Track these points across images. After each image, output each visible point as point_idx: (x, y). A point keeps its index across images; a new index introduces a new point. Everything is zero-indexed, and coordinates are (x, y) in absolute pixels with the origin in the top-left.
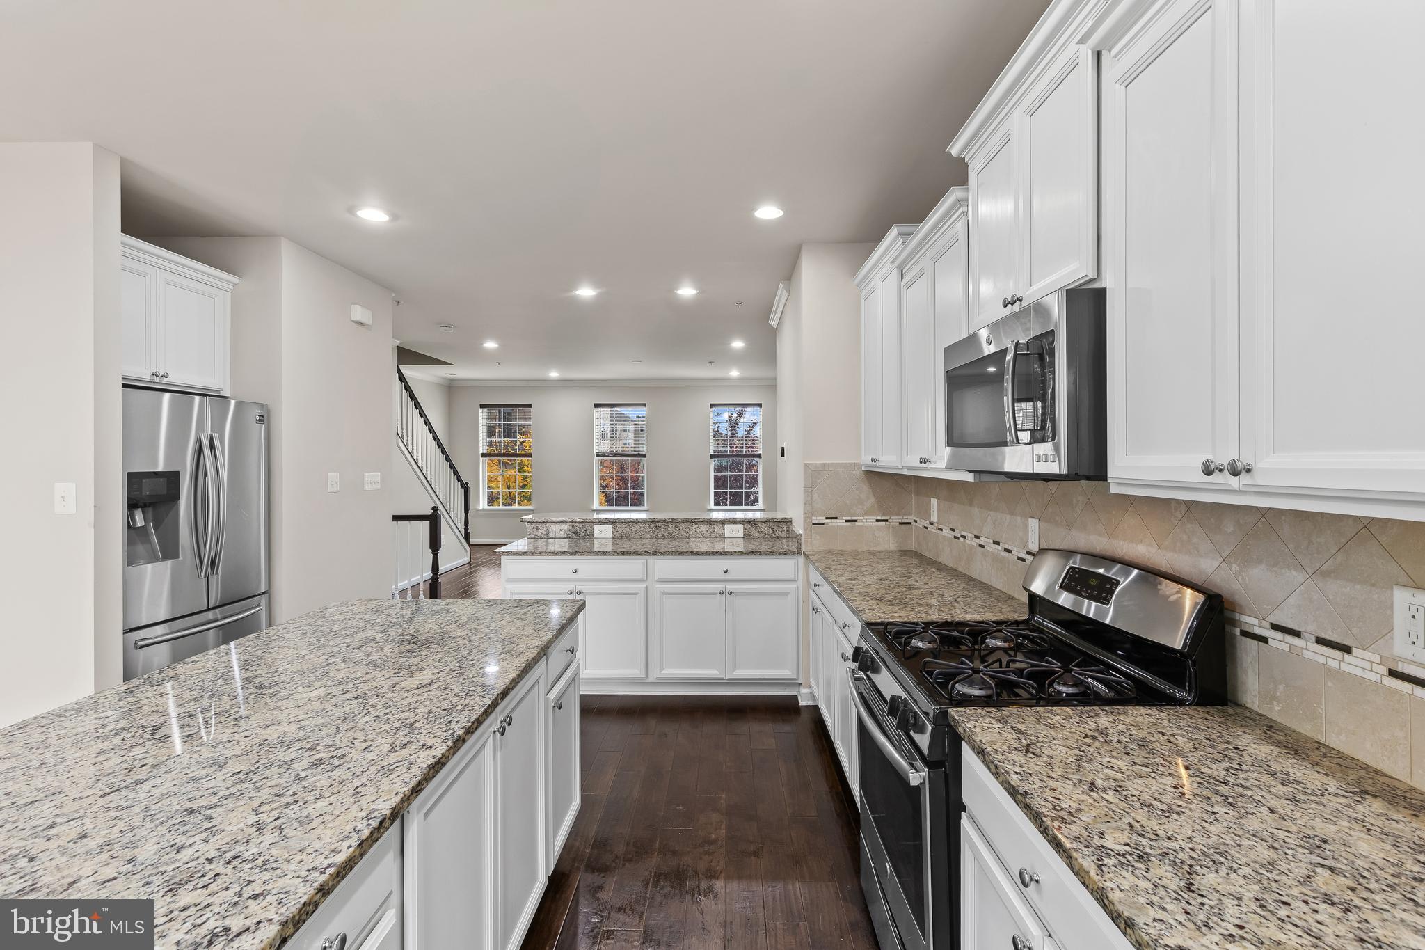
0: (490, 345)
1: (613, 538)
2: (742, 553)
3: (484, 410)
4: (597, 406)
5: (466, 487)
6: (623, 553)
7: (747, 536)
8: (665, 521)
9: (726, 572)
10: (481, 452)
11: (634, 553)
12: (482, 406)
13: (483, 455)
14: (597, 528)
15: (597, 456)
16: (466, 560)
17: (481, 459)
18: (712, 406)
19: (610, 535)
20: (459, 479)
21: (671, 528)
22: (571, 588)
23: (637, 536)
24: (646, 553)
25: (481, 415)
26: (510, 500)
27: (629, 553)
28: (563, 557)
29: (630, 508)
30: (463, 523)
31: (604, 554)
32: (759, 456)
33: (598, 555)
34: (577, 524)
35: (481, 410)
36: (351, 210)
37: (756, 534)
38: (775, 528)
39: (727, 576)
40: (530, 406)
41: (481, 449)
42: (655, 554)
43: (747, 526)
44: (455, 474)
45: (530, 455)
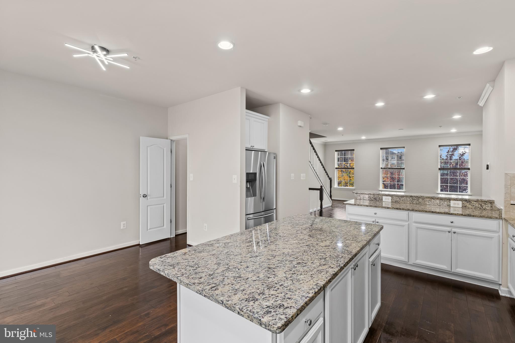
0: (340, 129)
1: (391, 202)
2: (462, 215)
3: (337, 152)
4: (381, 149)
5: (330, 179)
6: (397, 209)
7: (464, 207)
8: (417, 197)
9: (452, 222)
10: (336, 167)
11: (403, 209)
12: (336, 151)
13: (336, 168)
14: (384, 197)
15: (381, 169)
16: (331, 205)
17: (336, 170)
18: (440, 146)
19: (390, 201)
20: (328, 177)
21: (420, 200)
22: (374, 220)
23: (403, 202)
24: (408, 210)
25: (336, 154)
26: (346, 185)
27: (400, 209)
28: (370, 207)
29: (396, 190)
30: (330, 192)
31: (388, 208)
32: (469, 169)
33: (385, 208)
34: (375, 195)
35: (336, 152)
36: (299, 91)
37: (470, 206)
38: (483, 204)
39: (452, 224)
40: (354, 150)
41: (335, 166)
42: (413, 210)
43: (464, 202)
44: (327, 175)
45: (354, 168)
